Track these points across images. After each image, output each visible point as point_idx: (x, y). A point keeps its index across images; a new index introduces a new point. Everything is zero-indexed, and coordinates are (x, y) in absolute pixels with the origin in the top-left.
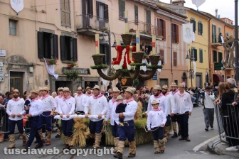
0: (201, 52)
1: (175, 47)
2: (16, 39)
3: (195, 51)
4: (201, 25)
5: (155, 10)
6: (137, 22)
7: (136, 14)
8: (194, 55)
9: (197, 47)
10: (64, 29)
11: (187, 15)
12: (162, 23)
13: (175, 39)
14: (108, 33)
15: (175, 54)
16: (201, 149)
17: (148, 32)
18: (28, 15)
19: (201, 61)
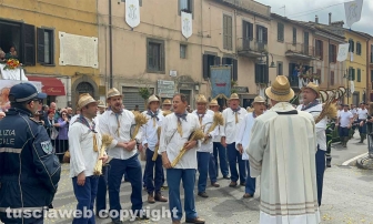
0: (359, 71)
1: (332, 66)
2: (185, 62)
3: (353, 70)
4: (359, 46)
5: (313, 31)
6: (294, 44)
7: (295, 36)
8: (352, 74)
9: (355, 67)
10: (226, 51)
11: (345, 35)
12: (319, 44)
13: (333, 58)
14: (267, 54)
15: (333, 73)
16: (350, 164)
17: (306, 52)
18: (196, 40)
19: (359, 81)
